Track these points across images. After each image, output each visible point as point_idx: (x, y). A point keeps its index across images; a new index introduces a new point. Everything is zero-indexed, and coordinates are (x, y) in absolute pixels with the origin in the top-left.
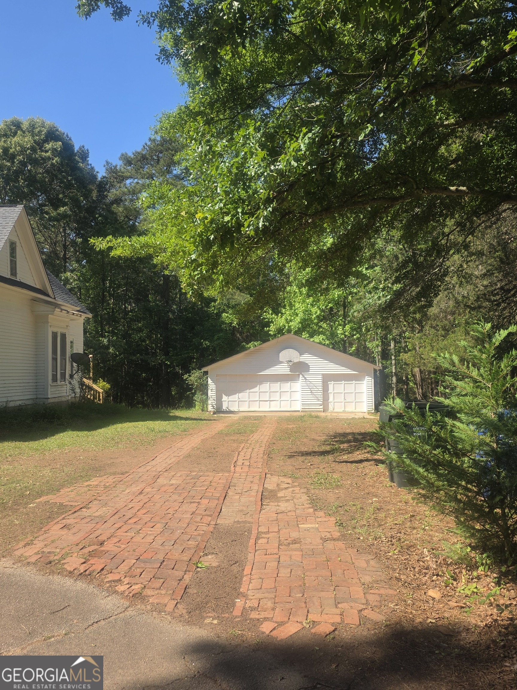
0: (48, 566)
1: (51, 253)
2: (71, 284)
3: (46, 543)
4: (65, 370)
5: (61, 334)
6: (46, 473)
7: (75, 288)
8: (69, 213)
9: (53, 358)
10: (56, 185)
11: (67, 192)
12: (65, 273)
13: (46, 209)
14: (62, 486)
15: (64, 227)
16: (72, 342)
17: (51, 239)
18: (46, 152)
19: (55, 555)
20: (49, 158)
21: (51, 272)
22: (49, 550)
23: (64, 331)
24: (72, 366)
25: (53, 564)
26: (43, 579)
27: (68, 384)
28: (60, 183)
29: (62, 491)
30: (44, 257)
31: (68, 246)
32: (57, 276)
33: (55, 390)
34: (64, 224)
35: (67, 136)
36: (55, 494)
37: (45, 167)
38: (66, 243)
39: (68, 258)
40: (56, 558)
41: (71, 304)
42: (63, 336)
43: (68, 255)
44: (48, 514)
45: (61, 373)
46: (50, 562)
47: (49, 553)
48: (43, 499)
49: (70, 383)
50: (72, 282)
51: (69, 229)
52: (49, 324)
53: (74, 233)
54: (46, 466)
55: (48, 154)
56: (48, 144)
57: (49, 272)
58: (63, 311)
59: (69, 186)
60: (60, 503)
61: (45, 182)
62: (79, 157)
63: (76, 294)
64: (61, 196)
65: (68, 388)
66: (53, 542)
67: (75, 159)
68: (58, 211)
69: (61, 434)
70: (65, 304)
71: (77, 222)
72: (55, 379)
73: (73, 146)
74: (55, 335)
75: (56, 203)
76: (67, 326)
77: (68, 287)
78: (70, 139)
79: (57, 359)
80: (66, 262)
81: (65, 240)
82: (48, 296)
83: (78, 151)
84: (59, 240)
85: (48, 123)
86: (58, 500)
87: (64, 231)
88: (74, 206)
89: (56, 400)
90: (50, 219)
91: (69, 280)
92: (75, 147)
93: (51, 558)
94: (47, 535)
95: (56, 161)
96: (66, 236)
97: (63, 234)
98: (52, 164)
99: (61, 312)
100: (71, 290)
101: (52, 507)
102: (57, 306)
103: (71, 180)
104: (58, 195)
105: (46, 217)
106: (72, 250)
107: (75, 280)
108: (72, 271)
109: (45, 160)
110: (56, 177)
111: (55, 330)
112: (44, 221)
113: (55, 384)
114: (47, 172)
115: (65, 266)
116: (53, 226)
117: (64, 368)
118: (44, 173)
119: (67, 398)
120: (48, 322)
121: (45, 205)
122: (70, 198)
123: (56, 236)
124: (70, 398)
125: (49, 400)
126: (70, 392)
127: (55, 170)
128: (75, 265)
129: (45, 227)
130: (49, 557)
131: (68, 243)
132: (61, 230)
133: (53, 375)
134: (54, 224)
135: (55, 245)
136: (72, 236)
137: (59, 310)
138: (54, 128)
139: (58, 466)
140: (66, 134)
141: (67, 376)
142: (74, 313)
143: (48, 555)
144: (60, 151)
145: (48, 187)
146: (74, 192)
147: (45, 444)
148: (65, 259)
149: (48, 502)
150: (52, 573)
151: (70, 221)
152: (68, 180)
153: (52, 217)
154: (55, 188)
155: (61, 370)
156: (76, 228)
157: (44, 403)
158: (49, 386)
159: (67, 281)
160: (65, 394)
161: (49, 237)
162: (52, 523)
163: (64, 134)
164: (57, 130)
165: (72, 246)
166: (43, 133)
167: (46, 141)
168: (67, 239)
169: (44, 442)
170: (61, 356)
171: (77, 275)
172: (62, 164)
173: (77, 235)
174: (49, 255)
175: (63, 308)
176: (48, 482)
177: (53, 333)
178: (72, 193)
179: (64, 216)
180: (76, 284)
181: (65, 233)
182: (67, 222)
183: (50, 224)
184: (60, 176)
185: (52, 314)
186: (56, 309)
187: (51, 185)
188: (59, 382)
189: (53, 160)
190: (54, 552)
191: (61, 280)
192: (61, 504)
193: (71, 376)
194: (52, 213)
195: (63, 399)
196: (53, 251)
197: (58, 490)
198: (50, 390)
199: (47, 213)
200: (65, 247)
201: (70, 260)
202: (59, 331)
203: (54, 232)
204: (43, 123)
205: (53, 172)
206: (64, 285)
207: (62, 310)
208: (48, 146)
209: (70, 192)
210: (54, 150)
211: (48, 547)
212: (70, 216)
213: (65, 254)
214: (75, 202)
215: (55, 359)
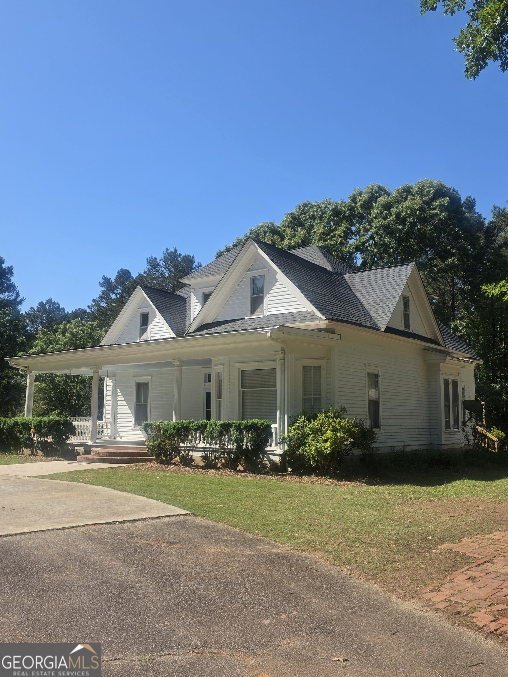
0: (457, 616)
1: (439, 303)
2: (460, 331)
3: (452, 592)
4: (458, 417)
5: (452, 381)
6: (446, 520)
7: (464, 335)
8: (457, 262)
9: (445, 405)
10: (444, 239)
11: (454, 244)
12: (454, 321)
13: (435, 262)
14: (464, 536)
15: (452, 277)
16: (463, 389)
17: (440, 289)
18: (434, 209)
19: (463, 607)
20: (437, 214)
21: (441, 321)
22: (456, 600)
23: (455, 378)
24: (464, 413)
25: (462, 615)
26: (453, 628)
27: (461, 431)
28: (448, 235)
29: (465, 541)
30: (433, 307)
31: (456, 294)
32: (447, 324)
33: (448, 436)
34: (452, 274)
35: (454, 190)
36: (457, 543)
37: (433, 223)
38: (454, 292)
39: (456, 307)
40: (463, 609)
41: (462, 352)
42: (455, 383)
43: (457, 303)
44: (452, 562)
45: (454, 420)
46: (458, 613)
47: (457, 603)
48: (446, 546)
49: (463, 430)
50: (461, 330)
51: (457, 278)
52: (441, 372)
53: (462, 281)
54: (445, 513)
55: (437, 211)
56: (436, 202)
57: (439, 322)
58: (454, 359)
59: (456, 237)
60: (462, 553)
61: (434, 237)
62: (465, 208)
63: (466, 341)
64: (449, 248)
65: (461, 436)
66: (459, 592)
67: (462, 211)
68: (446, 263)
69: (458, 482)
70: (456, 352)
71: (465, 270)
72: (448, 426)
73: (460, 198)
74: (446, 382)
75: (443, 256)
76: (458, 373)
77: (458, 334)
78: (457, 193)
79: (449, 406)
80: (454, 310)
81: (453, 289)
82: (439, 344)
83: (464, 202)
84: (447, 290)
85: (436, 182)
86: (460, 550)
87: (452, 280)
88: (461, 256)
89: (450, 447)
90: (438, 272)
91: (458, 328)
92: (462, 199)
93: (459, 609)
94: (452, 584)
95: (444, 216)
96: (454, 285)
97: (451, 284)
98: (440, 220)
99: (452, 359)
100: (461, 337)
101: (455, 556)
102: (448, 354)
103: (458, 231)
104: (445, 248)
105: (435, 270)
106: (460, 297)
107: (464, 327)
108: (461, 319)
109: (433, 217)
110: (444, 230)
111: (447, 377)
112: (433, 273)
113: (448, 430)
114: (435, 227)
115: (454, 315)
116: (442, 278)
117: (456, 415)
118: (432, 229)
119: (461, 445)
120: (440, 370)
121: (434, 259)
122: (458, 248)
123: (445, 287)
124: (463, 445)
125: (443, 446)
126: (463, 440)
127: (442, 225)
128: (464, 313)
129: (434, 279)
130: (456, 607)
131: (456, 292)
132: (449, 280)
133: (446, 421)
134: (442, 276)
135: (444, 295)
136: (460, 284)
137: (450, 358)
138: (442, 185)
139: (457, 514)
140: (452, 188)
141: (460, 423)
142: (465, 360)
143: (455, 605)
144: (448, 206)
145: (437, 242)
146: (462, 242)
147: (442, 491)
148: (453, 307)
149: (451, 549)
150: (461, 624)
151: (458, 270)
152: (455, 232)
153: (440, 269)
154: (442, 242)
155: (454, 417)
156: (464, 277)
157: (439, 450)
158: (443, 433)
159: (456, 329)
160: (458, 441)
161: (438, 288)
162: (456, 573)
163: (450, 189)
164: (444, 187)
165: (460, 294)
166: (431, 192)
167: (434, 199)
168: (455, 288)
169: (441, 488)
170: (453, 403)
171: (465, 322)
172: (449, 218)
173: (465, 283)
174: (437, 305)
175: (454, 355)
176: (448, 529)
177: (444, 380)
178: (460, 243)
179: (452, 266)
180: (466, 331)
181: (453, 282)
182: (455, 272)
183: (438, 276)
184: (448, 230)
185: (444, 362)
186: (448, 357)
187: (439, 239)
188: (452, 429)
189: (441, 215)
190: (462, 604)
191: (450, 328)
192: (464, 555)
193: (464, 423)
194: (441, 265)
195: (457, 446)
196: (441, 301)
197: (460, 540)
198: (444, 436)
199: (436, 266)
200: (453, 296)
201: (458, 308)
202: (451, 378)
203: (443, 283)
204: (431, 183)
205: (440, 228)
206: (453, 332)
207: (453, 357)
208: (435, 204)
209: (457, 243)
210: (441, 206)
211: (455, 597)
212: (457, 266)
213: (453, 303)
214: (463, 251)
215: (447, 406)
